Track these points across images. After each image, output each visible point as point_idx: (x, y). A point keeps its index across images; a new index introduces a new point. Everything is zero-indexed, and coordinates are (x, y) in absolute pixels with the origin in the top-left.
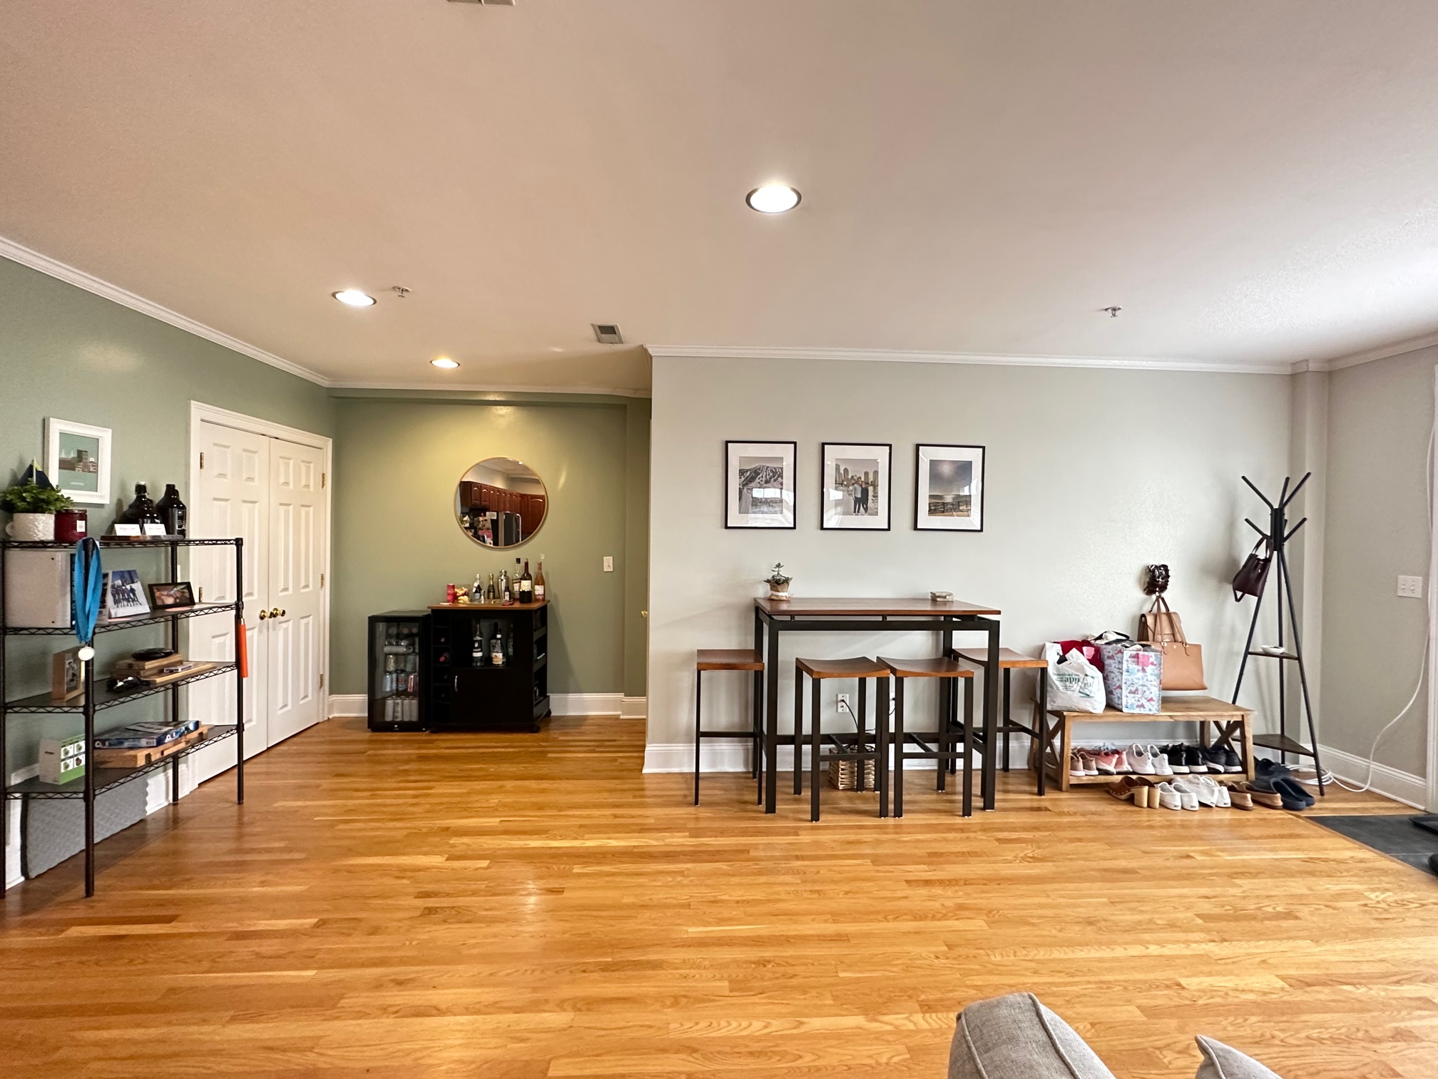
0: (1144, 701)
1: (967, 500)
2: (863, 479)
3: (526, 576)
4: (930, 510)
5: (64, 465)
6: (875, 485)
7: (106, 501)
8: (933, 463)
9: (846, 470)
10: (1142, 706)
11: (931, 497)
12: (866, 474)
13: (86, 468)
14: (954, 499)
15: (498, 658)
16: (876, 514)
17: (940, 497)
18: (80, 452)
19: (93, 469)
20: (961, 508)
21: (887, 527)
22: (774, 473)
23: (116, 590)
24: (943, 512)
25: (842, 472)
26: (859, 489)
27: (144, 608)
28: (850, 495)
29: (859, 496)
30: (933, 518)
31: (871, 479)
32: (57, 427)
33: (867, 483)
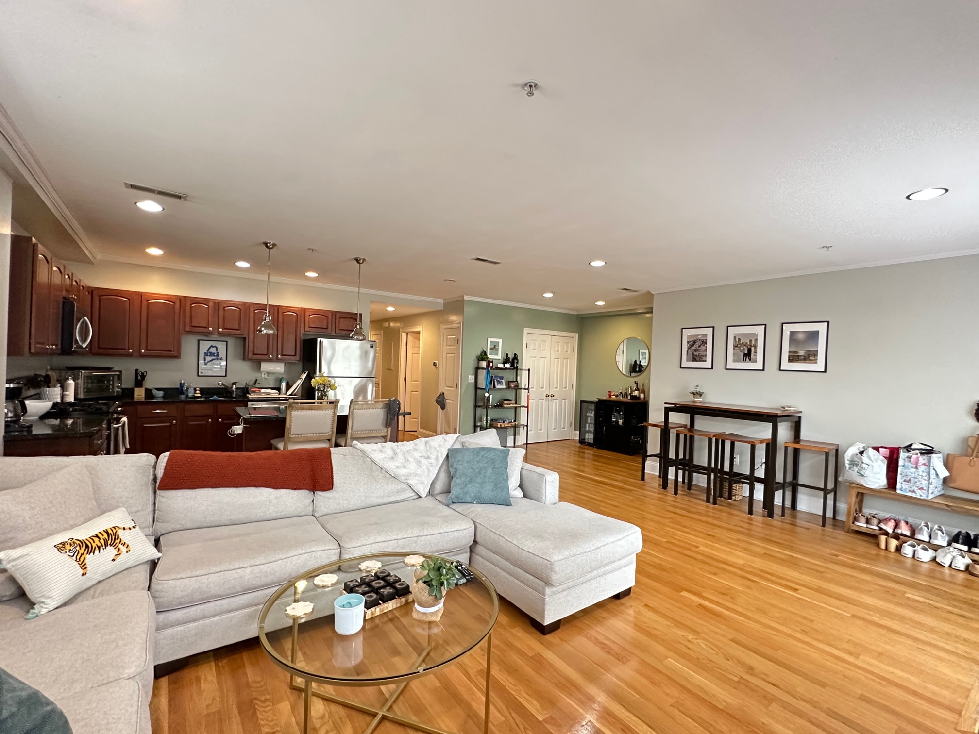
0: (916, 489)
1: (815, 354)
2: (748, 343)
3: (637, 389)
4: (789, 360)
5: (491, 349)
6: (755, 347)
7: (500, 358)
8: (792, 334)
9: (739, 339)
10: (914, 491)
11: (790, 352)
12: (751, 341)
13: (496, 350)
14: (805, 353)
15: (620, 422)
16: (756, 362)
17: (796, 352)
18: (495, 346)
19: (497, 350)
20: (810, 358)
21: (762, 369)
22: (703, 342)
23: (498, 381)
24: (798, 361)
25: (737, 340)
26: (746, 349)
27: (504, 387)
28: (741, 352)
29: (746, 352)
30: (791, 364)
31: (753, 343)
32: (490, 340)
33: (751, 346)
